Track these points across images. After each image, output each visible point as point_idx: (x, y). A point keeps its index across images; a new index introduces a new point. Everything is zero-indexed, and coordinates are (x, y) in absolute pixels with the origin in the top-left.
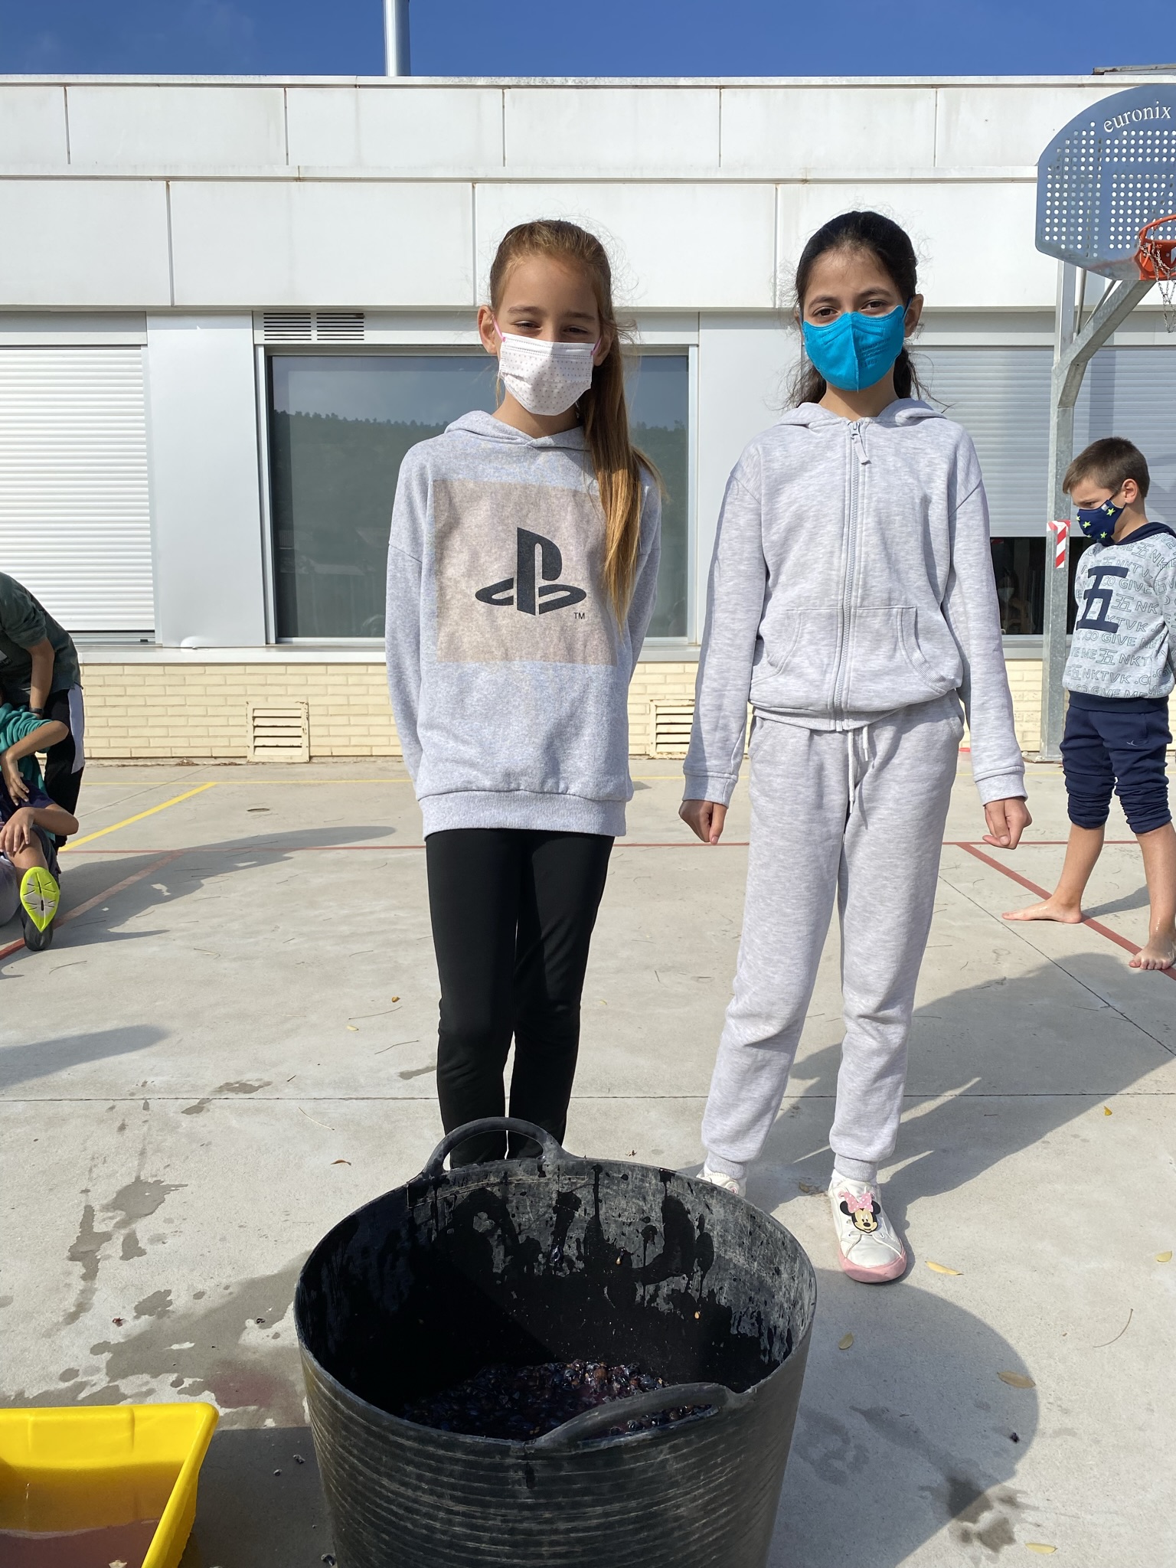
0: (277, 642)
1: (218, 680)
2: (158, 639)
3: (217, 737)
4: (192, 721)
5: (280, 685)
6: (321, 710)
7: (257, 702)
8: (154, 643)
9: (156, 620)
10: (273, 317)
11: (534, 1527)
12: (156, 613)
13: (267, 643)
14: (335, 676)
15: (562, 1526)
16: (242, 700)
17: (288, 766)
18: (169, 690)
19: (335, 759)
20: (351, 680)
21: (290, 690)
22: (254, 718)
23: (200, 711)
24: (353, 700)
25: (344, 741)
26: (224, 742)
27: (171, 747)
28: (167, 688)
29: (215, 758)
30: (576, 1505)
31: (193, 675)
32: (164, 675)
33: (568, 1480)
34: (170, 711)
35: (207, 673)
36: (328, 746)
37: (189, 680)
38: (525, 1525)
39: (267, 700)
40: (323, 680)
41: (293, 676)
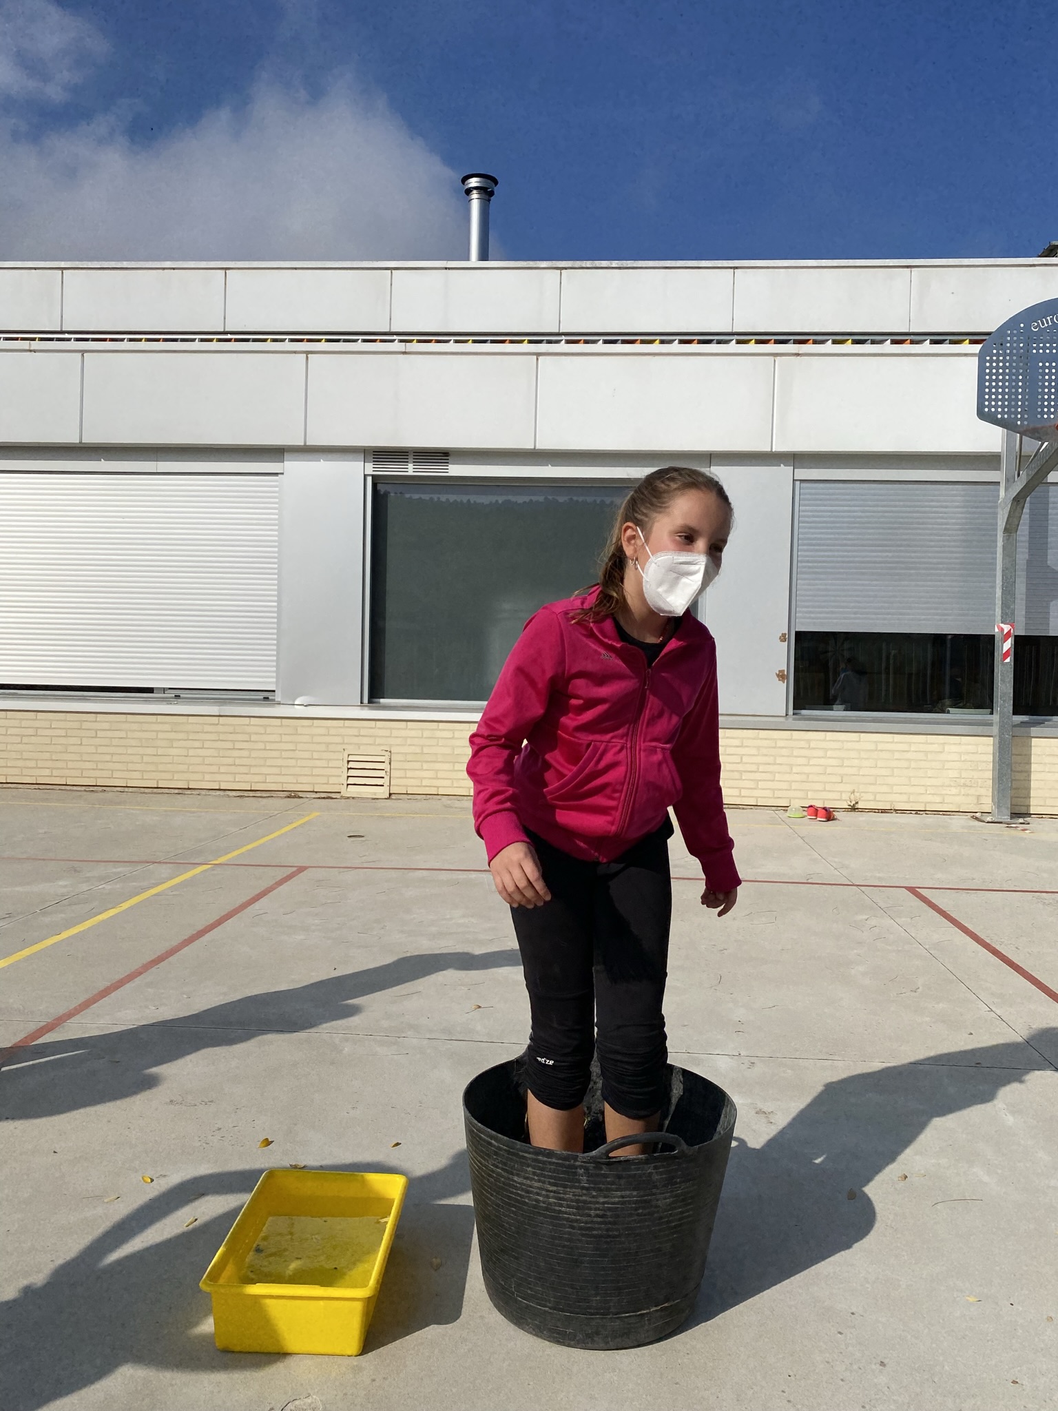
0: (368, 703)
1: (322, 731)
2: (278, 697)
3: (318, 776)
4: (300, 763)
5: (370, 736)
6: (401, 757)
7: (350, 749)
8: (274, 700)
9: (277, 683)
10: (380, 454)
11: (588, 1199)
12: (277, 678)
13: (361, 703)
14: (412, 731)
15: (602, 1200)
16: (340, 748)
17: (374, 801)
18: (285, 738)
19: (410, 797)
20: (426, 734)
21: (378, 741)
22: (348, 761)
23: (307, 755)
24: (426, 750)
25: (417, 782)
26: (324, 780)
27: (283, 783)
28: (283, 736)
29: (316, 792)
30: (608, 1190)
31: (303, 726)
32: (281, 726)
33: (605, 1176)
34: (284, 754)
35: (315, 725)
36: (404, 786)
37: (300, 730)
38: (584, 1198)
39: (359, 748)
40: (403, 733)
41: (381, 730)
